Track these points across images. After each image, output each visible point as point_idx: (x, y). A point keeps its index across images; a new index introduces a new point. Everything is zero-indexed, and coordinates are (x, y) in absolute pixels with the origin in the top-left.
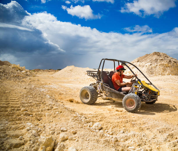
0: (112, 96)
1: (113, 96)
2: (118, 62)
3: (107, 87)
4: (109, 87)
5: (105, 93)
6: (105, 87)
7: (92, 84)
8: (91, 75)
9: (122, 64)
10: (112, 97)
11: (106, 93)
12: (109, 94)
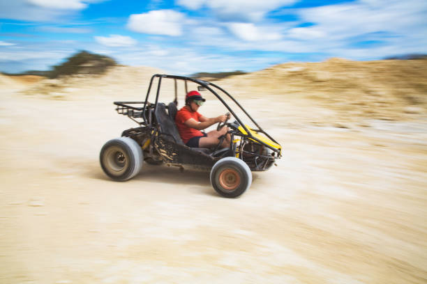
0: (181, 160)
2: (184, 81)
5: (165, 155)
9: (198, 87)
11: (167, 154)
12: (175, 156)
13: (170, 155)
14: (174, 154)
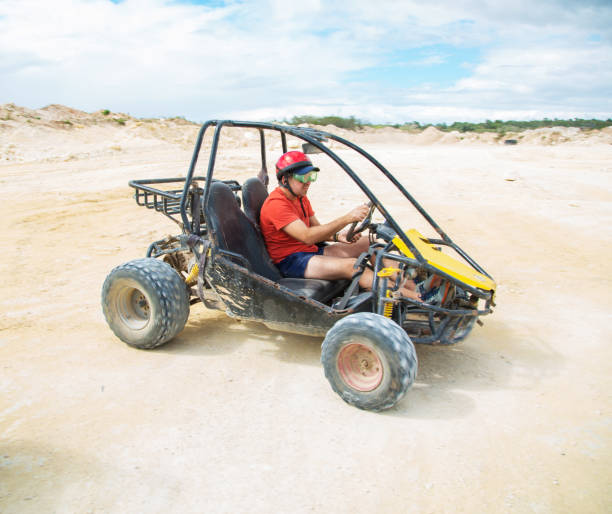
0: (261, 311)
1: (266, 312)
2: (279, 133)
3: (236, 266)
4: (245, 270)
5: (227, 298)
6: (223, 266)
7: (159, 243)
8: (151, 199)
9: (304, 146)
10: (264, 318)
11: (232, 297)
12: (248, 302)
13: (237, 299)
14: (245, 298)
